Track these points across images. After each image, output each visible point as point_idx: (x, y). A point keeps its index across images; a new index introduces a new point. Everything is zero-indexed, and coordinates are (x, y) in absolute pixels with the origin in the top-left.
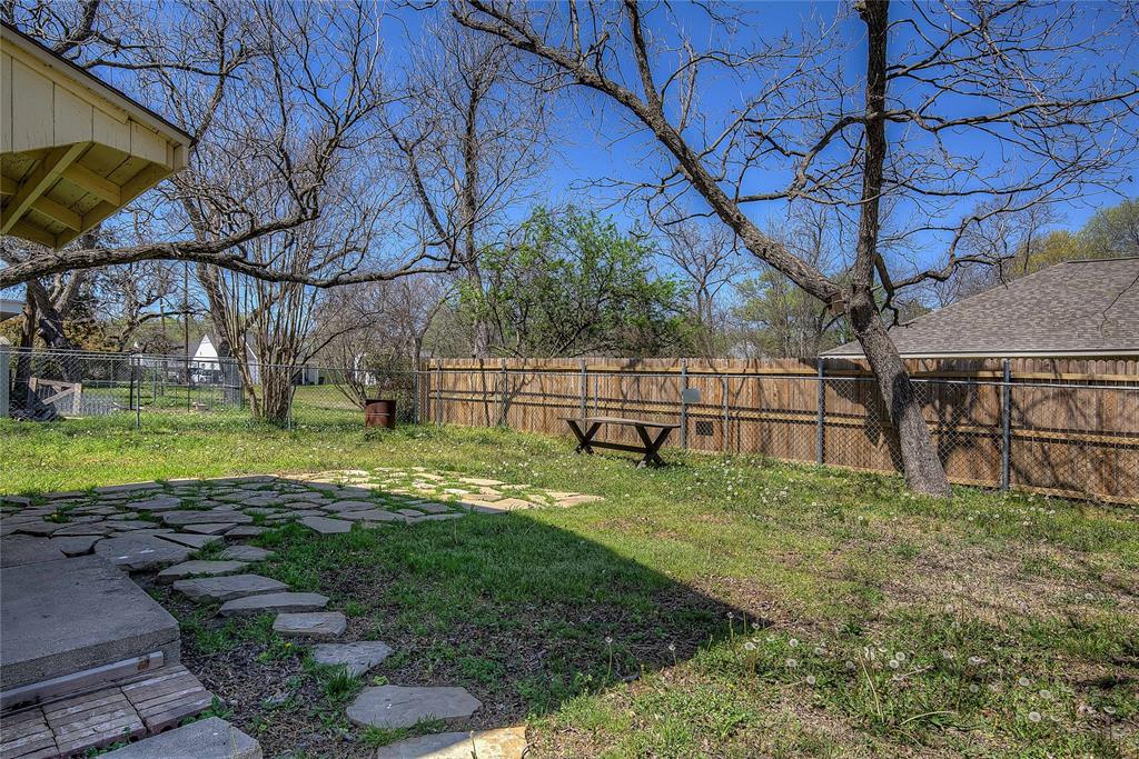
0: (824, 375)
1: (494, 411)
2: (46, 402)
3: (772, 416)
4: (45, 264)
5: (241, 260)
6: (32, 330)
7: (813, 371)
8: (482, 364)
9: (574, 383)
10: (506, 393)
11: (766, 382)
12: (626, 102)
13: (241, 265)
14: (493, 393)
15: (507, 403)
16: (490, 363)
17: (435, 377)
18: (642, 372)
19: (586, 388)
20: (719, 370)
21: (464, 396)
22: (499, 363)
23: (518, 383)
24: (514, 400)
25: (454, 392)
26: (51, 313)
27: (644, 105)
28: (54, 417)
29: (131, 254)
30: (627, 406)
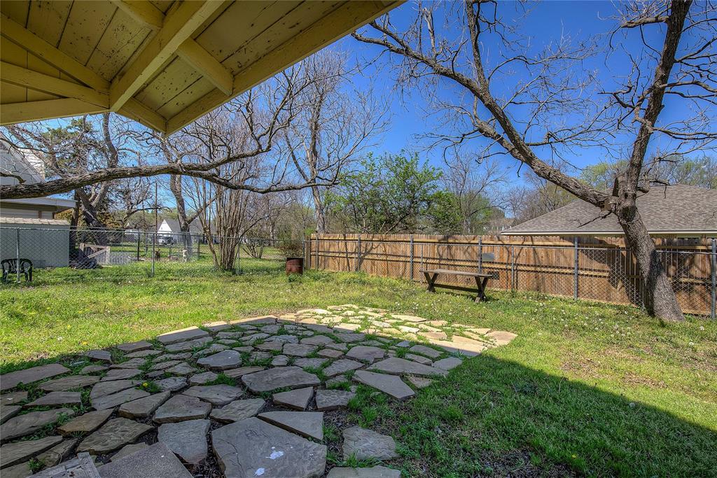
0: (579, 246)
1: (353, 263)
2: (89, 257)
3: (544, 269)
4: (99, 175)
5: (216, 176)
6: (77, 216)
7: (572, 244)
8: (345, 237)
9: (405, 249)
10: (360, 253)
11: (539, 250)
12: (468, 85)
13: (217, 179)
14: (352, 253)
15: (361, 260)
16: (350, 237)
17: (314, 243)
18: (453, 243)
19: (413, 252)
20: (506, 242)
21: (334, 254)
22: (356, 236)
23: (369, 248)
24: (366, 257)
25: (329, 252)
26: (90, 207)
27: (478, 86)
28: (96, 266)
29: (154, 170)
30: (442, 262)
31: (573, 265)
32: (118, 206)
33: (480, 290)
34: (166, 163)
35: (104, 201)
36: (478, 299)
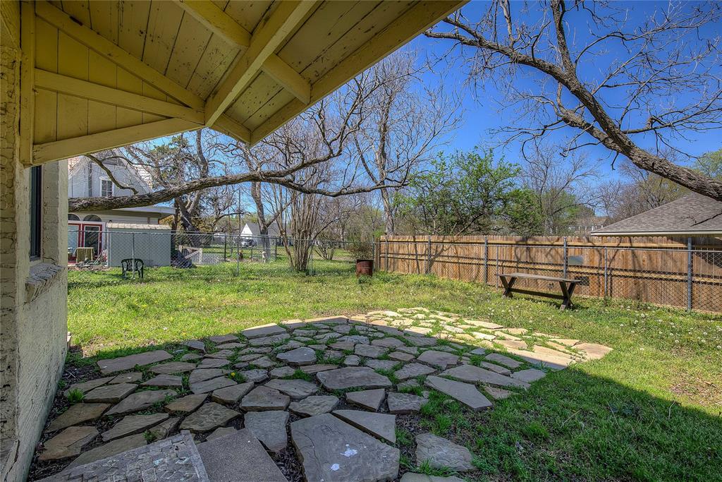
0: (693, 248)
1: (423, 265)
2: (186, 257)
3: (645, 275)
4: (194, 184)
5: (292, 182)
6: (177, 222)
7: (685, 246)
8: (415, 239)
9: (480, 251)
10: (431, 255)
11: (639, 252)
12: (551, 71)
13: (292, 184)
14: (422, 255)
15: (431, 262)
16: (419, 239)
17: (383, 245)
18: (533, 245)
19: (487, 253)
20: (597, 244)
21: (404, 256)
22: (426, 238)
23: (439, 250)
24: (436, 259)
25: (398, 254)
26: (186, 213)
27: (563, 72)
28: (191, 266)
29: (238, 178)
30: (520, 265)
31: (685, 270)
32: (209, 212)
33: (566, 296)
34: (247, 172)
35: (198, 208)
36: (563, 307)
